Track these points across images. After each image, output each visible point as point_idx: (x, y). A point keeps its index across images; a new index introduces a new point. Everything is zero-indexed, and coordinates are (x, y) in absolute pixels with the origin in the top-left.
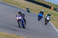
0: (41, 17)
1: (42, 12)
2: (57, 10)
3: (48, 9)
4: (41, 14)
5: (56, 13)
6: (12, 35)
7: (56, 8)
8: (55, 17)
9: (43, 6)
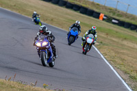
0: (75, 37)
1: (76, 26)
2: (113, 21)
3: (92, 18)
4: (74, 31)
5: (112, 28)
7: (111, 15)
8: (109, 37)
9: (81, 12)
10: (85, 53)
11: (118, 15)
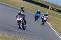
0: (38, 17)
2: (55, 10)
3: (45, 8)
4: (38, 14)
5: (54, 13)
6: (7, 37)
7: (54, 7)
8: (53, 17)
10: (43, 24)
11: (57, 7)
